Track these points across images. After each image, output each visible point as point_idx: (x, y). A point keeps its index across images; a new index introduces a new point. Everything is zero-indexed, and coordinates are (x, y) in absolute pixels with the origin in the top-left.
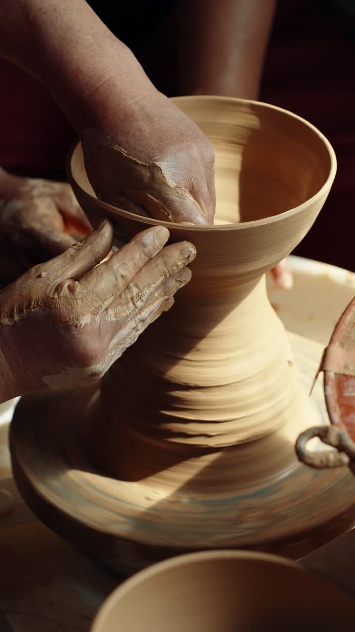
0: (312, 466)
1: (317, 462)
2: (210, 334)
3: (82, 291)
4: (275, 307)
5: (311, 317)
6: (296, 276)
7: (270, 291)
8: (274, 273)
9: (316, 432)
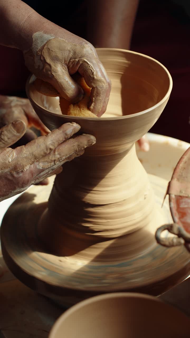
0: (164, 245)
1: (167, 243)
2: (107, 176)
3: (26, 153)
4: (141, 161)
5: (160, 166)
6: (151, 144)
7: (137, 152)
8: (140, 143)
9: (166, 227)
